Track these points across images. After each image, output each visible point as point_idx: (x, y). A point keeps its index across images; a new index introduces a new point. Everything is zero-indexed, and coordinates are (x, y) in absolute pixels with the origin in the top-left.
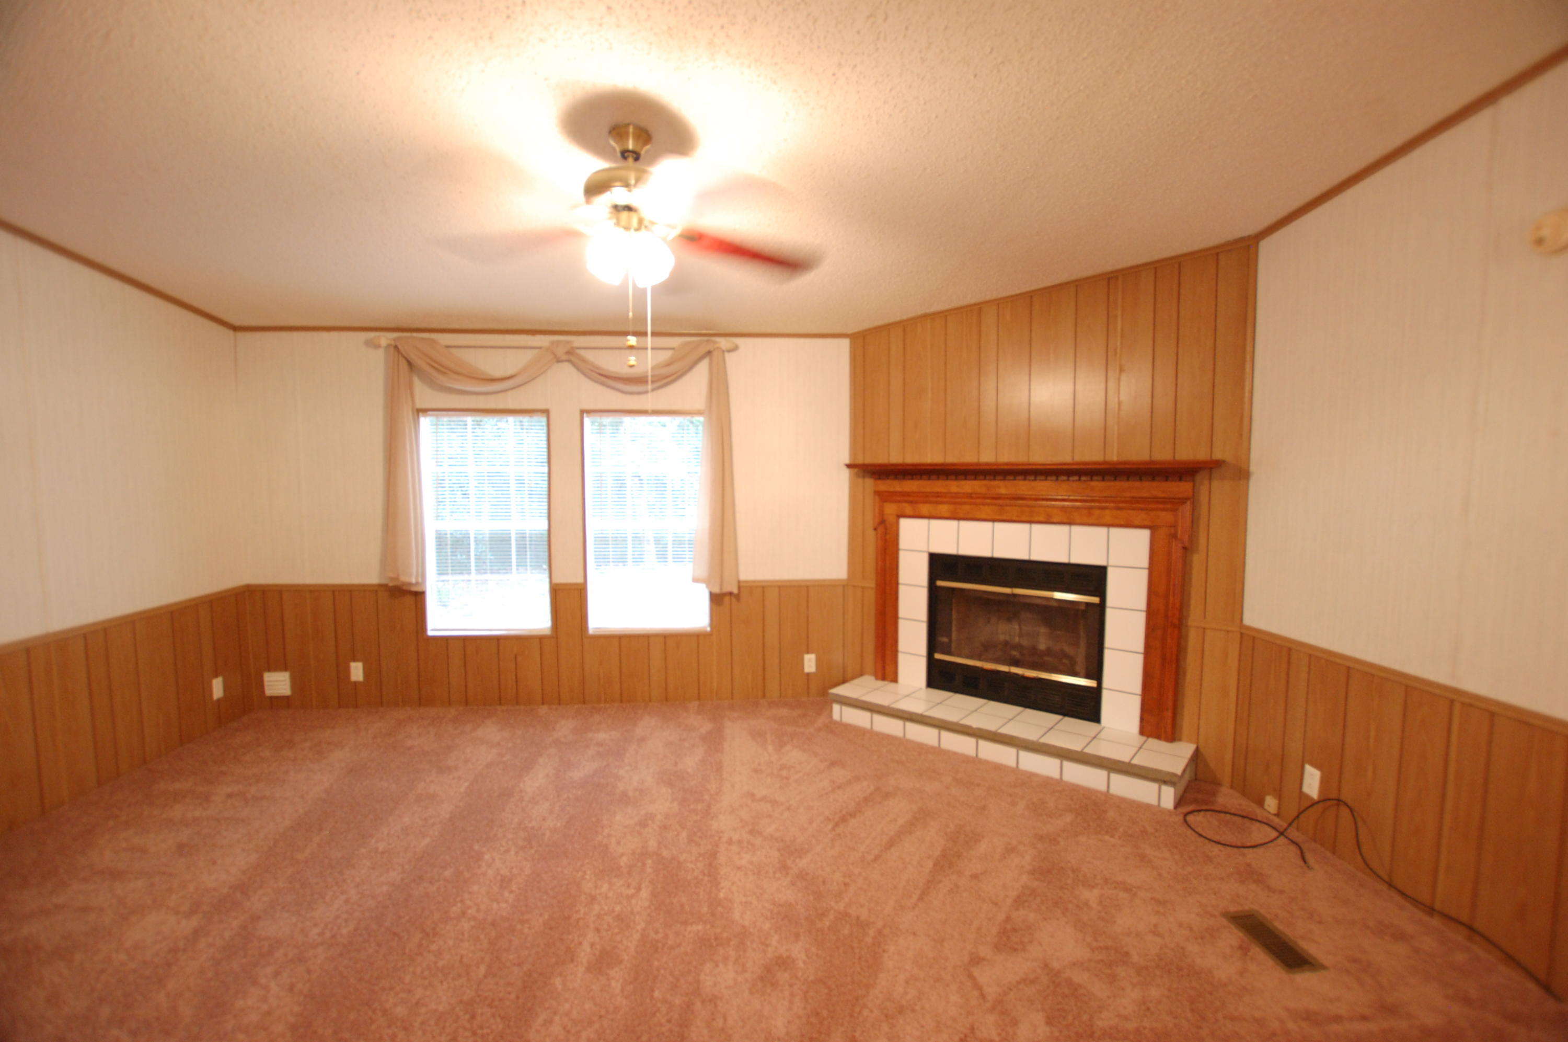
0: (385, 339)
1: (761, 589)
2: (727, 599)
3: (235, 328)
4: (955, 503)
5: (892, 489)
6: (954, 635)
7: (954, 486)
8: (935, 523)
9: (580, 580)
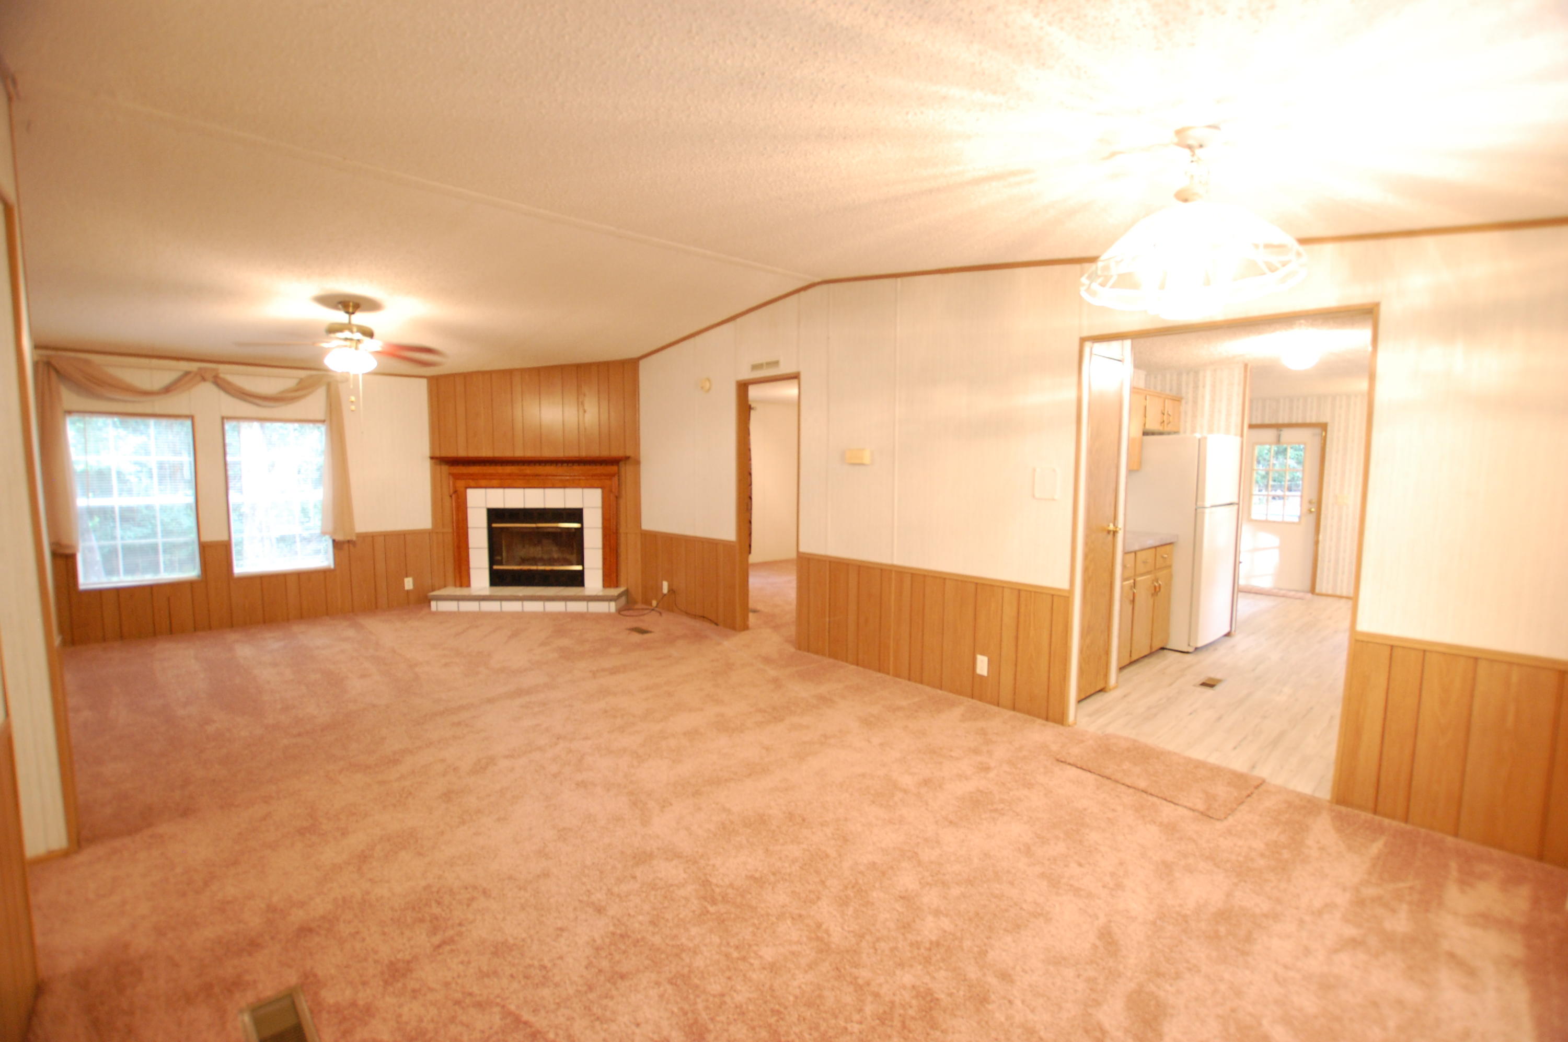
1: (371, 538)
2: (346, 546)
4: (501, 479)
5: (461, 472)
6: (504, 554)
7: (500, 469)
8: (490, 491)
9: (225, 538)
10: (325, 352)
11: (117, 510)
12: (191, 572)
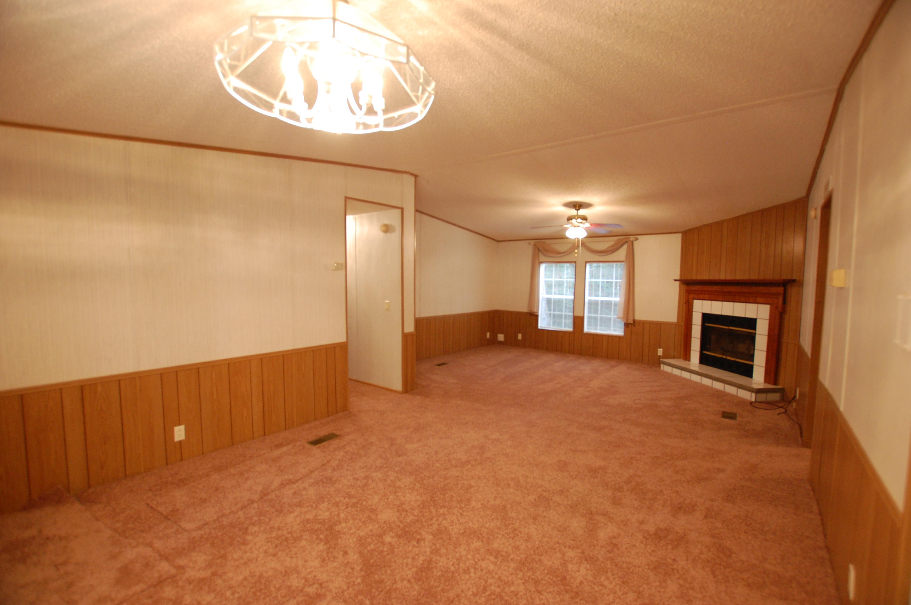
0: (533, 242)
1: (643, 323)
2: (630, 326)
3: (498, 241)
5: (692, 289)
6: (709, 344)
8: (704, 302)
9: (582, 316)
10: (566, 229)
11: (552, 300)
12: (570, 329)
